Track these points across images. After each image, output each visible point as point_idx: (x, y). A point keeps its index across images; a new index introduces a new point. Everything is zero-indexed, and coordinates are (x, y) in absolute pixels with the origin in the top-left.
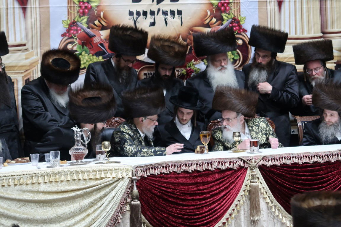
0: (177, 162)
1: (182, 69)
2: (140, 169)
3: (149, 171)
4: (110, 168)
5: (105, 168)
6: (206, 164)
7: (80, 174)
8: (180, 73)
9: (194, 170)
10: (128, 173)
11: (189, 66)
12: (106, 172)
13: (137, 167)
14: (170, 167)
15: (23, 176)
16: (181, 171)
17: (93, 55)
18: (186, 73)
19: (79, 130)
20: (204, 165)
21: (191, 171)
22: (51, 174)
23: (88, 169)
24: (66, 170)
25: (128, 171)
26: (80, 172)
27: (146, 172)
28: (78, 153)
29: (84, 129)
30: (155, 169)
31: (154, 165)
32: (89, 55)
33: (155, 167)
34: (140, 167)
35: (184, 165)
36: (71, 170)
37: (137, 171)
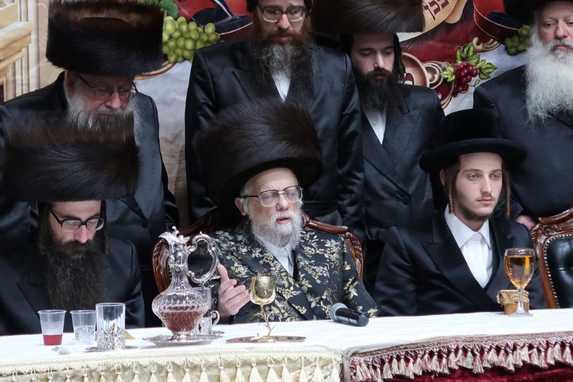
0: (471, 340)
1: (444, 64)
2: (362, 359)
3: (391, 367)
4: (276, 357)
5: (262, 357)
6: (558, 347)
7: (187, 374)
8: (437, 77)
9: (522, 364)
10: (328, 373)
11: (464, 55)
12: (264, 367)
13: (354, 354)
14: (452, 355)
15: (17, 376)
16: (484, 368)
17: (188, 21)
18: (454, 77)
19: (183, 240)
20: (550, 350)
21: (512, 368)
22: (102, 371)
23: (212, 359)
24: (144, 362)
25: (329, 367)
26: (188, 367)
27: (382, 370)
28: (181, 311)
29: (197, 237)
30: (407, 361)
31: (406, 347)
32: (176, 19)
33: (407, 353)
34: (365, 354)
35: (493, 350)
36: (162, 361)
37: (356, 367)
